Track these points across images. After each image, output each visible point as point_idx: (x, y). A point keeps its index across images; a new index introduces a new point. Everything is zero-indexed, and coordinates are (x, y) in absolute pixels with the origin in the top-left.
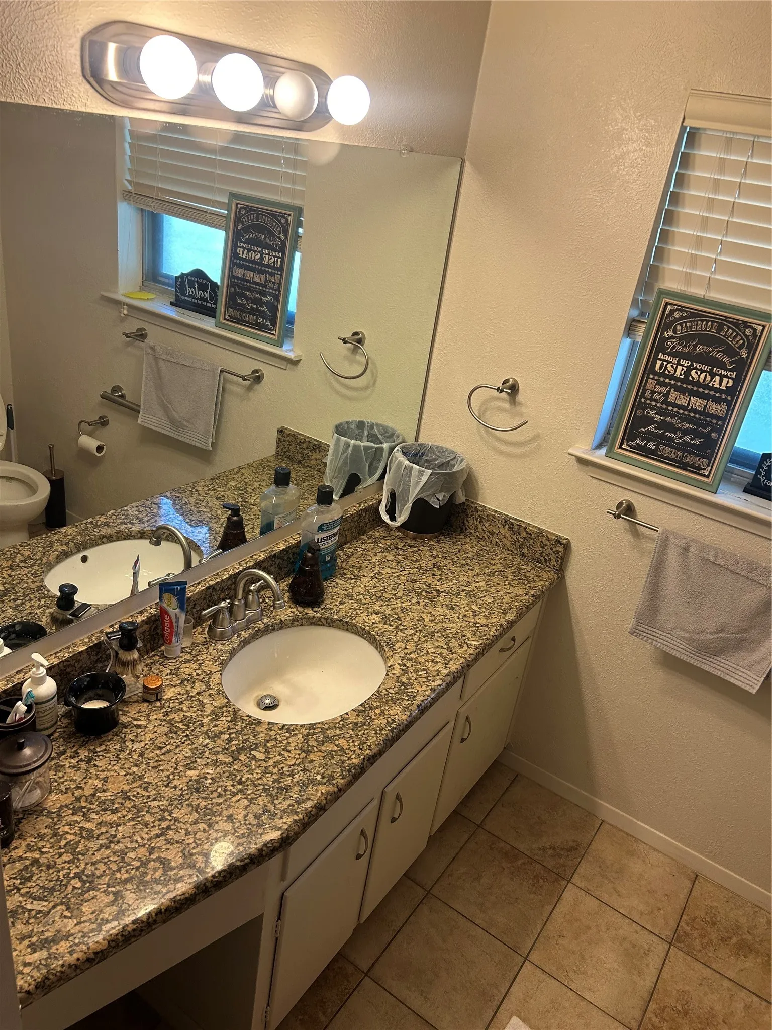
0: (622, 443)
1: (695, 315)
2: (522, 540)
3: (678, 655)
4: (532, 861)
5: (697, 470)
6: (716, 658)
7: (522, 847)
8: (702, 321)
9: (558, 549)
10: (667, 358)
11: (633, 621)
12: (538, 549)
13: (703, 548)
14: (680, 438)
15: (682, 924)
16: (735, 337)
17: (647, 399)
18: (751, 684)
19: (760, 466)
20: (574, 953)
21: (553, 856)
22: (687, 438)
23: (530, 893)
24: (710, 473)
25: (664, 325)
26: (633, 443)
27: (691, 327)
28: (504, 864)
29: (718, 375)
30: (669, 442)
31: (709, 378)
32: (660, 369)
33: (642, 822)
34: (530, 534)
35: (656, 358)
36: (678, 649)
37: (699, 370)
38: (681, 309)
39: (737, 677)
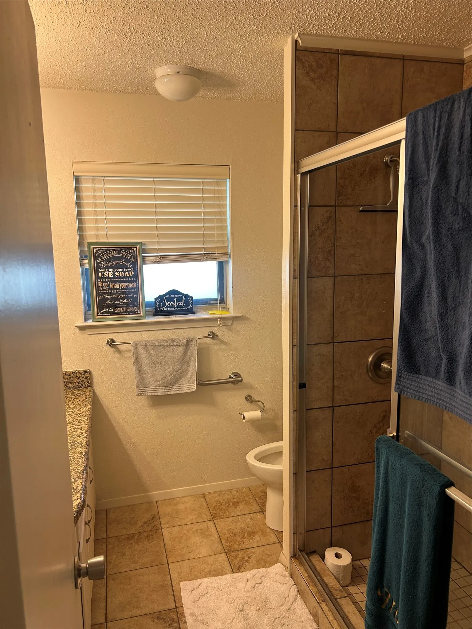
0: (98, 314)
1: (107, 250)
2: (66, 381)
3: (160, 394)
4: (141, 533)
5: (134, 312)
6: (175, 386)
7: (132, 532)
8: (111, 252)
9: (87, 376)
10: (102, 270)
11: (136, 389)
12: (76, 381)
13: (152, 342)
14: (122, 302)
15: (211, 512)
16: (127, 254)
17: (101, 291)
18: (192, 388)
19: (155, 304)
20: (183, 548)
21: (147, 526)
22: (125, 301)
23: (150, 543)
24: (140, 312)
25: (96, 257)
26: (103, 312)
27: (107, 255)
28: (130, 542)
29: (127, 271)
30: (118, 306)
31: (123, 274)
32: (102, 276)
33: (173, 489)
34: (70, 375)
35: (98, 272)
36: (159, 391)
37: (118, 271)
38: (101, 249)
39: (186, 389)
